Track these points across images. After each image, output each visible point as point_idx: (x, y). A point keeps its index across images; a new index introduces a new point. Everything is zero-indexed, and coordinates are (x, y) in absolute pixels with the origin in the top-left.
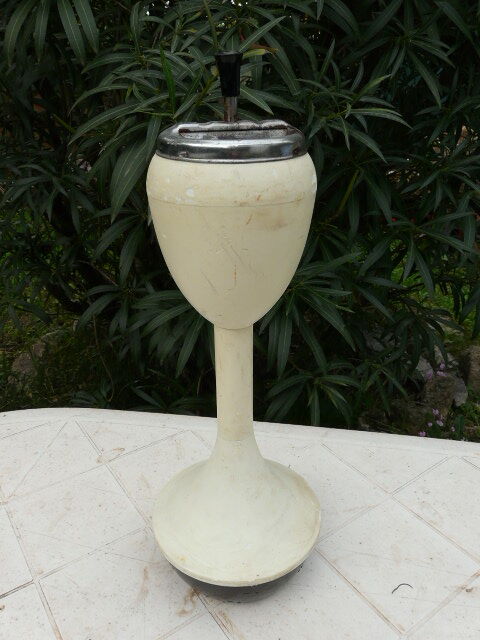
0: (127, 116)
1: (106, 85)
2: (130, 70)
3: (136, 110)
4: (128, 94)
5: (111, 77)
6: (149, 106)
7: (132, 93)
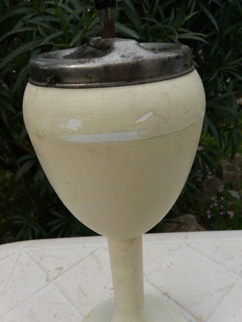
0: (36, 49)
1: (18, 28)
2: (32, 18)
3: (42, 44)
4: (35, 33)
5: (20, 23)
6: (51, 41)
7: (38, 32)
